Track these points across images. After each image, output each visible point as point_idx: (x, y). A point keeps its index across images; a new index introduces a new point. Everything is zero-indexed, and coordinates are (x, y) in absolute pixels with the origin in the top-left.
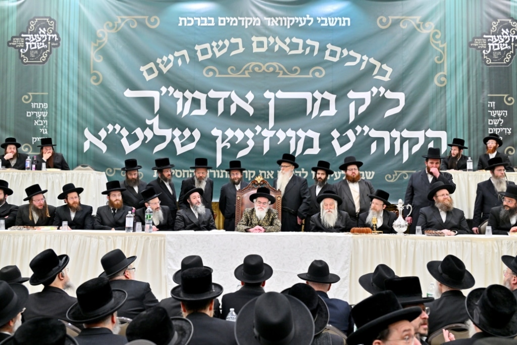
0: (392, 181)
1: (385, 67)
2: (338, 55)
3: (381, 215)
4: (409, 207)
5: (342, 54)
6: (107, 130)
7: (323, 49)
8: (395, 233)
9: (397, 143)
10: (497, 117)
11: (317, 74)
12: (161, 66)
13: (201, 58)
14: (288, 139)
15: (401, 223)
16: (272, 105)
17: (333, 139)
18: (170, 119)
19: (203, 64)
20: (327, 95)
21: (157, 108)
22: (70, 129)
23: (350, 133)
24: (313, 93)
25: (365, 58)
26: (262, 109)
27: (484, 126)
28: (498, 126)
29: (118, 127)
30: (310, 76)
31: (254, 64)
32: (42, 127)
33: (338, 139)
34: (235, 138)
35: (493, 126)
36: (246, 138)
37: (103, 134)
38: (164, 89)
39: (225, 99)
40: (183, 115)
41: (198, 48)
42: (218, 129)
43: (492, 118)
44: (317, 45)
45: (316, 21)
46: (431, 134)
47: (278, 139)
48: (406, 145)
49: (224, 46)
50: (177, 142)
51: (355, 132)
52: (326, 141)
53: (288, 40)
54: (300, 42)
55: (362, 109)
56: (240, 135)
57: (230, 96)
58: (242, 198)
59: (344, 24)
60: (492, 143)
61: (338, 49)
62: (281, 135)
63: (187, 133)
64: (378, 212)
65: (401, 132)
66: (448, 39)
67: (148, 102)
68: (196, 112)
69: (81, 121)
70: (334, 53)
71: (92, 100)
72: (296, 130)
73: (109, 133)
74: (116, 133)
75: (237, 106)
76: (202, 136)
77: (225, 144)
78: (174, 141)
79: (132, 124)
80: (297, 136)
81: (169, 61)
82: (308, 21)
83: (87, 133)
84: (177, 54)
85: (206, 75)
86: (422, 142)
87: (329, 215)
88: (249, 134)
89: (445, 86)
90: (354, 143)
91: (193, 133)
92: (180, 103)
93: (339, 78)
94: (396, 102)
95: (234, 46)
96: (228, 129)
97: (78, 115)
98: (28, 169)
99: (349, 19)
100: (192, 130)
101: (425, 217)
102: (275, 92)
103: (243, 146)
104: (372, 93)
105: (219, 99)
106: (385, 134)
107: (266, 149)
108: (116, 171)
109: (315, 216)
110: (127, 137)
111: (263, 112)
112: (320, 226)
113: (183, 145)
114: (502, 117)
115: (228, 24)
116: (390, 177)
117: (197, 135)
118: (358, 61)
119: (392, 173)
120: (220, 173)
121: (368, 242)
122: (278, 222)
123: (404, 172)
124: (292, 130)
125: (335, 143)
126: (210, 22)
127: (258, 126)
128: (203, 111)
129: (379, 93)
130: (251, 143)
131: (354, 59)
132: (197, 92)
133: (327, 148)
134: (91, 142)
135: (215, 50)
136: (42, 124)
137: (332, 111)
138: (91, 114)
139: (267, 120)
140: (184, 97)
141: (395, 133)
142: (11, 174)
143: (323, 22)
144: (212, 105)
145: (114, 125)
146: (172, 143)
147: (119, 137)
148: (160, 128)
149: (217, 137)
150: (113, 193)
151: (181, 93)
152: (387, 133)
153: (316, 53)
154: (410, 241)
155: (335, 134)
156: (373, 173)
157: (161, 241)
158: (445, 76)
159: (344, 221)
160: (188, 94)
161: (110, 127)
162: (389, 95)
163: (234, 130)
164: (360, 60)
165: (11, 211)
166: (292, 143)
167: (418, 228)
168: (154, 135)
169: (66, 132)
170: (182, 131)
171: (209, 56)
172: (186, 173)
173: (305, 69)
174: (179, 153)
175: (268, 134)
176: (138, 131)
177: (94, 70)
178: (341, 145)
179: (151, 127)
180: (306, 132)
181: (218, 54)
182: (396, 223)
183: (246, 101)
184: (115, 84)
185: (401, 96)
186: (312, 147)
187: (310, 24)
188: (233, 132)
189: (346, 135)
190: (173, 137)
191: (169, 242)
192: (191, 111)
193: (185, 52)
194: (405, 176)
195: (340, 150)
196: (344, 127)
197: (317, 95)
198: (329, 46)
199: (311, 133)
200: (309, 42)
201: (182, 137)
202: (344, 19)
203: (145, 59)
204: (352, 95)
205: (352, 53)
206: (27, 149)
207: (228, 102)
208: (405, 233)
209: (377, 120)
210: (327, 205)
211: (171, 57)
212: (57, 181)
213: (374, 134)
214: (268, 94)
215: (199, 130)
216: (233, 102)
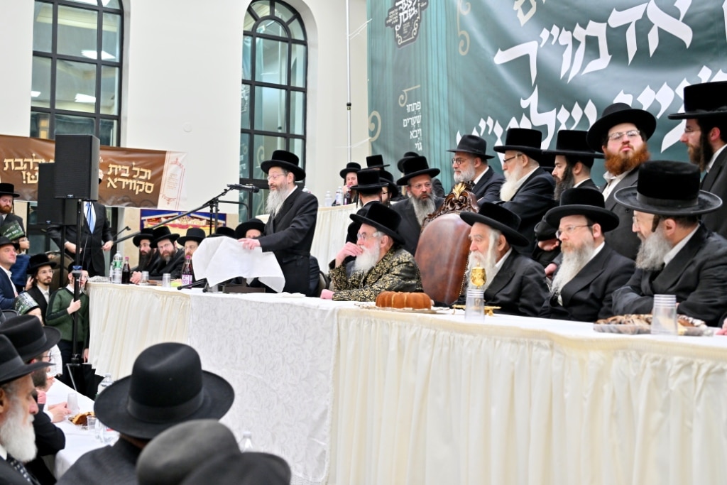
6: (479, 131)
18: (553, 91)
21: (534, 74)
22: (444, 137)
26: (711, 25)
29: (490, 121)
32: (417, 141)
38: (545, 34)
39: (637, 24)
40: (572, 77)
42: (625, 93)
57: (645, 15)
63: (577, 112)
68: (593, 66)
69: (452, 121)
71: (462, 82)
74: (489, 132)
75: (660, 30)
79: (505, 112)
91: (586, 110)
92: (567, 55)
96: (645, 88)
97: (449, 111)
100: (583, 106)
105: (627, 26)
111: (711, 31)
117: (591, 112)
127: (705, 68)
128: (603, 60)
132: (591, 23)
136: (417, 136)
138: (461, 107)
140: (573, 39)
144: (617, 43)
145: (486, 119)
147: (492, 139)
148: (539, 112)
151: (569, 33)
160: (578, 32)
161: (483, 125)
163: (656, 88)
169: (438, 143)
170: (570, 109)
177: (461, 29)
179: (527, 112)
183: (677, 14)
184: (484, 46)
188: (653, 92)
190: (557, 125)
192: (583, 67)
201: (570, 122)
207: (644, 26)
215: (593, 102)
216: (652, 25)
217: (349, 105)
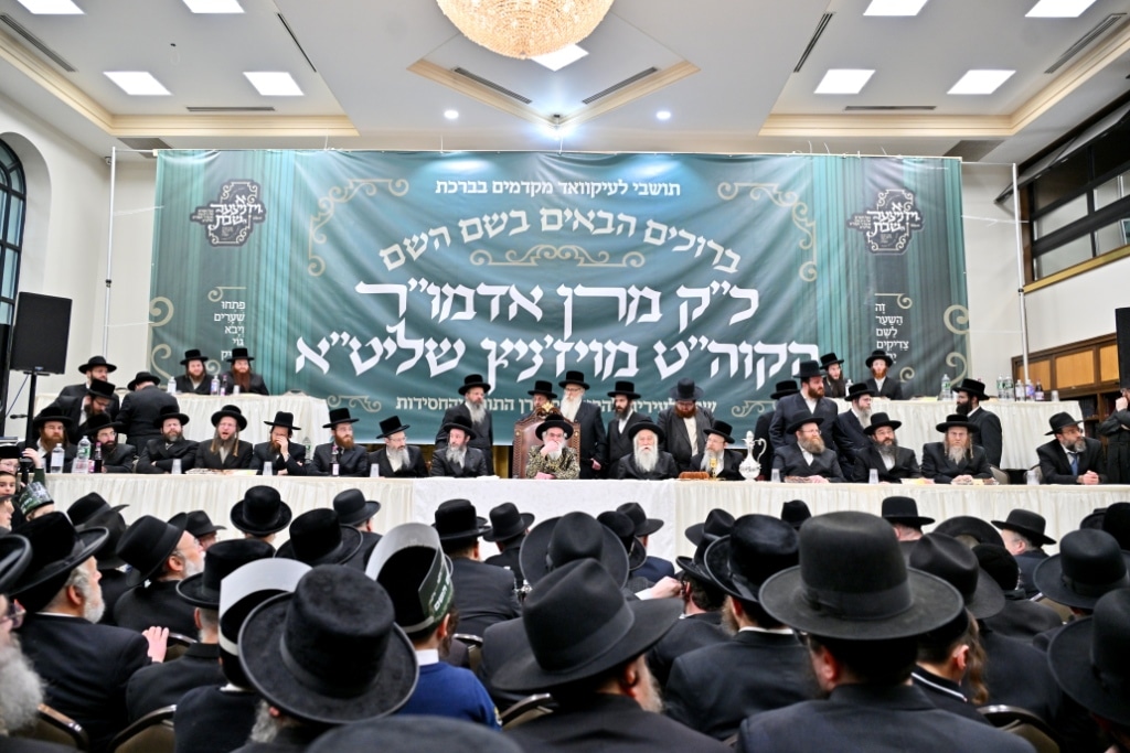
0: (741, 415)
1: (729, 253)
2: (663, 236)
3: (722, 456)
4: (762, 443)
5: (668, 234)
6: (330, 341)
7: (641, 228)
8: (743, 479)
9: (748, 362)
10: (888, 326)
11: (633, 263)
12: (410, 250)
13: (467, 238)
14: (592, 354)
15: (750, 466)
16: (568, 305)
17: (656, 354)
18: (421, 326)
19: (470, 247)
20: (648, 293)
21: (403, 309)
22: (277, 339)
23: (681, 347)
24: (627, 288)
25: (701, 240)
26: (555, 312)
27: (870, 339)
28: (891, 338)
29: (345, 336)
30: (624, 265)
31: (543, 247)
32: (236, 336)
33: (664, 355)
34: (515, 353)
35: (883, 338)
36: (531, 353)
37: (324, 346)
38: (413, 283)
39: (501, 297)
40: (441, 320)
41: (463, 224)
42: (490, 339)
43: (882, 327)
44: (633, 221)
45: (631, 188)
46: (796, 348)
47: (578, 355)
48: (761, 364)
49: (500, 222)
50: (432, 358)
51: (688, 345)
52: (646, 356)
53: (591, 215)
54: (610, 216)
55: (698, 312)
56: (522, 348)
57: (508, 293)
58: (523, 433)
59: (671, 193)
60: (879, 365)
61: (663, 228)
62: (582, 349)
63: (446, 346)
64: (717, 454)
65: (753, 345)
66: (817, 215)
67: (390, 301)
68: (459, 316)
69: (292, 327)
70: (657, 233)
71: (309, 297)
72: (604, 342)
73: (333, 344)
74: (344, 344)
75: (519, 306)
76: (468, 349)
77: (500, 361)
78: (427, 356)
79: (366, 332)
80: (604, 350)
81: (421, 243)
82: (621, 188)
83: (301, 344)
84: (432, 233)
85: (474, 263)
86: (783, 360)
87: (646, 454)
88: (536, 346)
89: (815, 282)
90: (687, 361)
91: (455, 346)
92: (436, 303)
93: (665, 269)
94: (747, 304)
95: (516, 222)
96: (504, 339)
97: (289, 319)
98: (215, 393)
99: (678, 186)
100: (453, 341)
101: (783, 458)
102: (573, 287)
103: (527, 364)
104: (712, 290)
105: (493, 297)
106: (730, 349)
107: (560, 368)
108: (343, 400)
109: (625, 458)
110: (359, 351)
111: (555, 315)
112: (632, 471)
113: (439, 362)
114: (895, 326)
115: (506, 191)
116: (738, 409)
117: (460, 347)
118: (692, 244)
119: (741, 404)
120: (493, 403)
121: (703, 491)
122: (576, 465)
123: (759, 403)
124: (598, 341)
125: (660, 361)
126: (480, 187)
127: (548, 336)
128: (469, 314)
129: (721, 289)
130: (538, 361)
131: (686, 242)
132: (460, 286)
133: (647, 368)
134: (306, 359)
135: (488, 227)
136: (236, 332)
137: (655, 315)
138: (307, 318)
139: (562, 327)
140: (441, 293)
141: (745, 347)
142: (189, 400)
143: (641, 189)
144: (482, 305)
145: (340, 332)
146: (423, 360)
147: (347, 350)
148: (407, 337)
149: (488, 352)
150: (340, 426)
151: (438, 288)
152: (734, 346)
153: (631, 232)
154: (763, 490)
155: (660, 347)
156: (715, 404)
157: (406, 490)
158: (814, 267)
159: (666, 464)
160: (447, 289)
161: (335, 337)
162: (737, 293)
163: (514, 341)
164: (695, 243)
165: (189, 449)
166: (598, 360)
167: (775, 471)
168: (398, 348)
169: (270, 344)
170: (439, 342)
171: (479, 235)
172: (443, 404)
173: (616, 255)
174: (433, 373)
175: (562, 347)
176: (375, 343)
177: (314, 254)
178: (669, 363)
179: (394, 337)
180: (617, 344)
181: (492, 233)
182: (743, 465)
183: (532, 299)
184: (343, 275)
185: (752, 295)
186: (626, 366)
187: (623, 192)
188: (512, 343)
189: (676, 349)
190: (426, 351)
191: (418, 491)
192: (451, 314)
193: (444, 230)
194: (761, 409)
195: (666, 371)
196: (672, 337)
197: (634, 291)
198: (651, 224)
199: (625, 347)
200: (621, 217)
201: (438, 351)
202: (672, 186)
203: (387, 238)
204: (683, 292)
205: (683, 233)
206: (213, 368)
207: (506, 301)
208: (756, 479)
209: (719, 328)
210: (643, 439)
211: (424, 237)
212: (256, 410)
213: (715, 347)
214: (563, 291)
215: (463, 340)
216: (512, 301)
217: (109, 282)
